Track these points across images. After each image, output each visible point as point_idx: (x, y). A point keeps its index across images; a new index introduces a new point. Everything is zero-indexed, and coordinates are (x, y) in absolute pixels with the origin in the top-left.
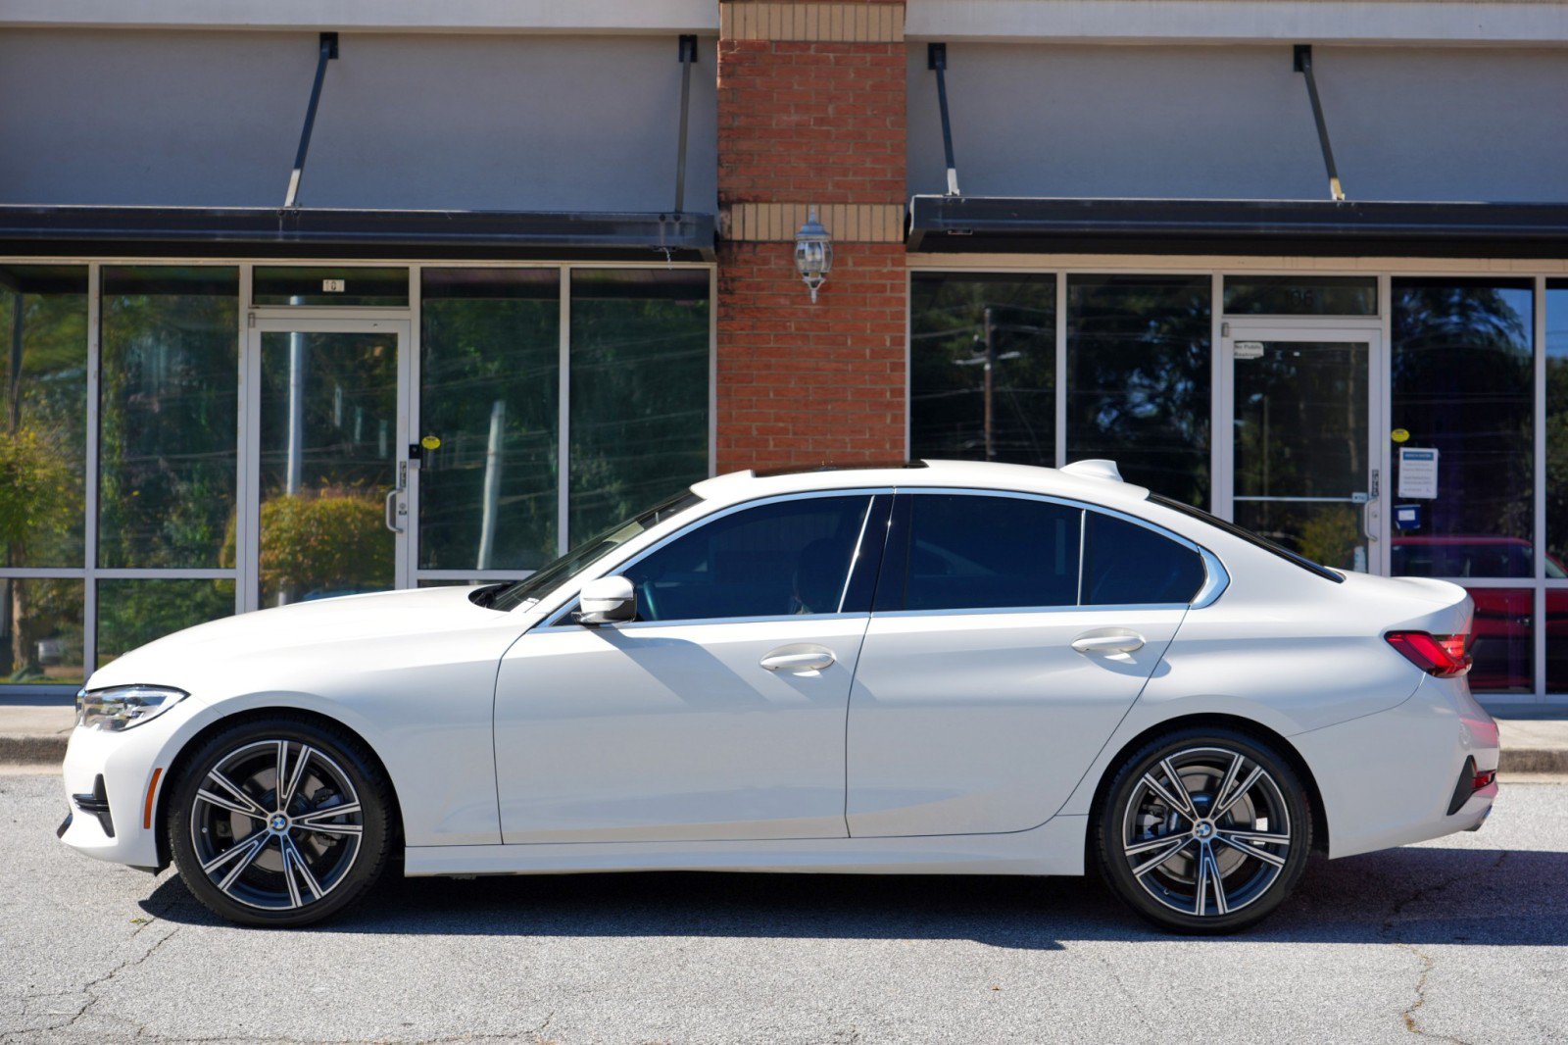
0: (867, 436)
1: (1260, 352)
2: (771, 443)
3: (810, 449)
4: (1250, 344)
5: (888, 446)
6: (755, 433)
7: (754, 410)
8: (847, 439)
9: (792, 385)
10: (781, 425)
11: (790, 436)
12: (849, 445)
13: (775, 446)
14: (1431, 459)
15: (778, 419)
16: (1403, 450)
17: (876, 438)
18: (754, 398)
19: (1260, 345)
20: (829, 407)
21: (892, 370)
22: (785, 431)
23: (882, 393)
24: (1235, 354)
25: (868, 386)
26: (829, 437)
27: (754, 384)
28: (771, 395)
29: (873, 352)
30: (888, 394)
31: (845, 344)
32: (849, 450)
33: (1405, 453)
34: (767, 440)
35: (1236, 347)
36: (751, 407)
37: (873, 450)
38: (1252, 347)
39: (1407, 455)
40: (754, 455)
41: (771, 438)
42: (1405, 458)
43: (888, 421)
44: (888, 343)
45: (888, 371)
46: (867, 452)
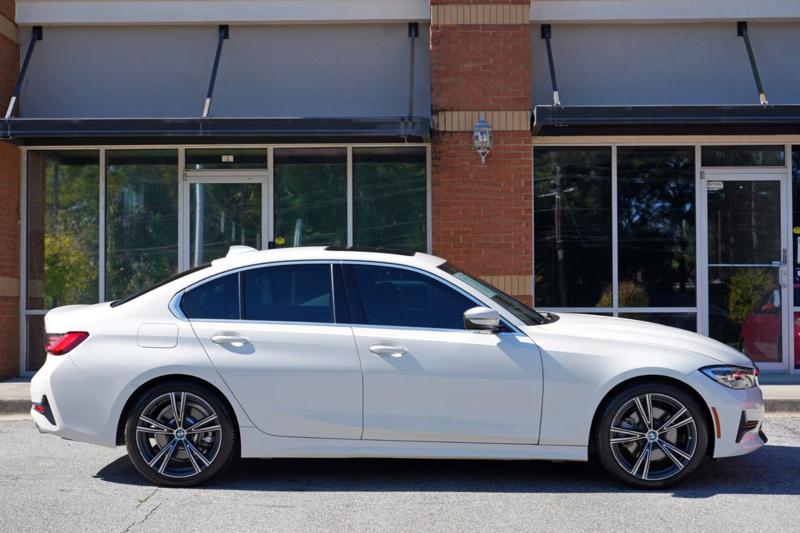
0: (512, 235)
1: (721, 186)
2: (461, 239)
3: (482, 242)
4: (715, 182)
5: (523, 240)
6: (452, 233)
7: (452, 221)
8: (502, 236)
9: (472, 208)
10: (466, 229)
11: (472, 235)
12: (503, 240)
13: (463, 240)
15: (465, 225)
16: (799, 238)
18: (452, 215)
19: (721, 183)
20: (492, 219)
21: (525, 199)
22: (469, 232)
23: (520, 211)
24: (708, 188)
25: (513, 208)
26: (492, 235)
27: (452, 208)
28: (461, 213)
29: (515, 189)
30: (523, 212)
31: (500, 185)
34: (459, 237)
35: (708, 184)
36: (450, 220)
37: (516, 242)
38: (717, 184)
40: (452, 245)
41: (461, 236)
43: (524, 226)
44: (523, 185)
45: (523, 199)
46: (513, 243)
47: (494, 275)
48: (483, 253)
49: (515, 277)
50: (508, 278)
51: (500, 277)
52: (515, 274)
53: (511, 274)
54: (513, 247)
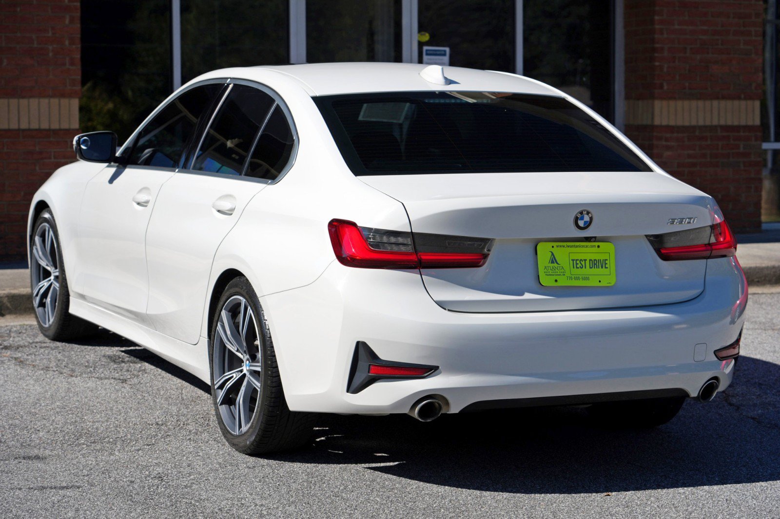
0: (50, 34)
3: (4, 45)
5: (67, 43)
8: (34, 36)
12: (35, 42)
14: (444, 55)
16: (425, 48)
17: (57, 35)
20: (18, 9)
26: (19, 34)
32: (35, 45)
33: (427, 50)
37: (55, 46)
39: (428, 52)
42: (427, 54)
43: (67, 22)
46: (51, 48)
47: (23, 97)
48: (5, 62)
49: (55, 101)
50: (44, 102)
51: (32, 100)
52: (54, 96)
54: (51, 54)
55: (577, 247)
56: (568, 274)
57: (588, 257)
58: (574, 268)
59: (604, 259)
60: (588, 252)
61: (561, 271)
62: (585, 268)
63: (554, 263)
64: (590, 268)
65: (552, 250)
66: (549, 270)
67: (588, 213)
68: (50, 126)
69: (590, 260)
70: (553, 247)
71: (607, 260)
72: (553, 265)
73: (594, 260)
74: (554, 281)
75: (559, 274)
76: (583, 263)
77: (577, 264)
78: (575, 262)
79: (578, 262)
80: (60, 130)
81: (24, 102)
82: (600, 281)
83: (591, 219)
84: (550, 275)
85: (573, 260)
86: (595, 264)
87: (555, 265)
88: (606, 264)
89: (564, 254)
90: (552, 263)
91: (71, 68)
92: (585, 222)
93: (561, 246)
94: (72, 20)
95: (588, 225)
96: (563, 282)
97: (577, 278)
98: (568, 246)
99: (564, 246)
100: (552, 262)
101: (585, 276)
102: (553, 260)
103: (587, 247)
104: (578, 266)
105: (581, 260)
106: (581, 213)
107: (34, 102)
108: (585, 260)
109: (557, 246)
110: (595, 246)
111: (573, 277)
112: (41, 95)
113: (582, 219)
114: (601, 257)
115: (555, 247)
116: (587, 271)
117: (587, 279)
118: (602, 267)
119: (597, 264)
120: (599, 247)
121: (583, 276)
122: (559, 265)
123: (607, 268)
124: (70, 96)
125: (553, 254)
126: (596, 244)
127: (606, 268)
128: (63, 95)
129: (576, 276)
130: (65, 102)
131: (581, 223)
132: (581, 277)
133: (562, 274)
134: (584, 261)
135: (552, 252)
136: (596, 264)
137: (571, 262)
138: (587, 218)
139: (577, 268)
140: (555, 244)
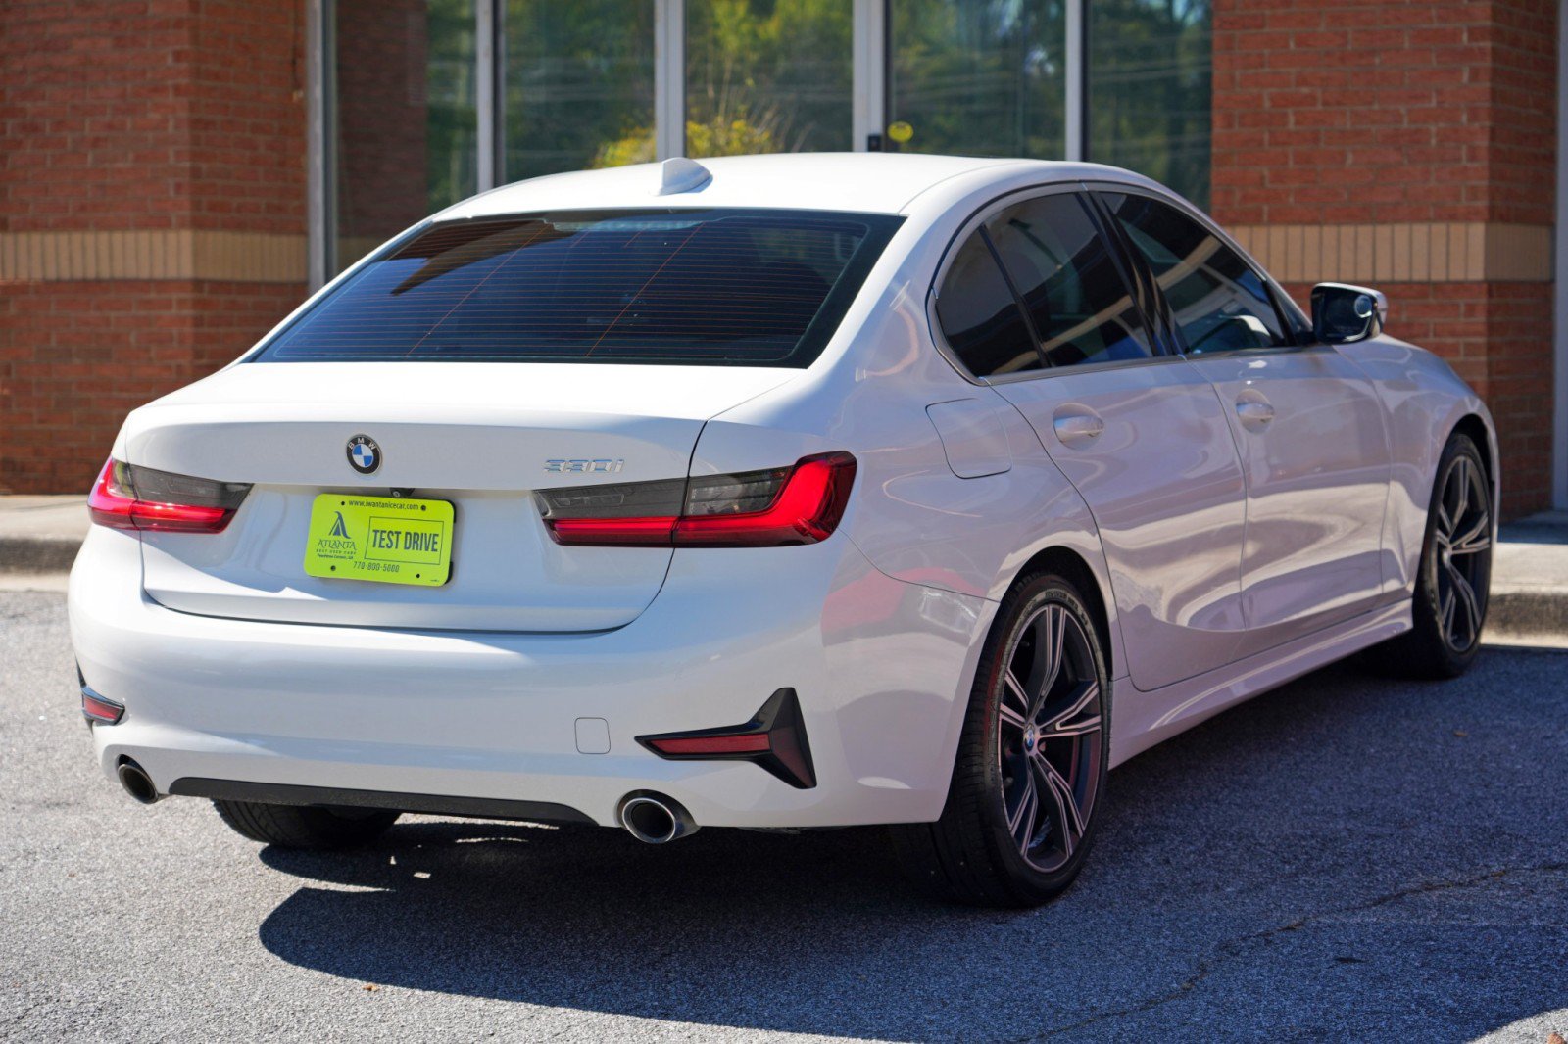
0: (1433, 103)
2: (1291, 119)
3: (1349, 126)
5: (1464, 118)
6: (1267, 104)
7: (1267, 70)
8: (1403, 109)
9: (1322, 29)
10: (1305, 90)
11: (1320, 107)
12: (1406, 120)
13: (1297, 123)
15: (1302, 81)
17: (1446, 105)
18: (1267, 51)
20: (1377, 60)
22: (1311, 99)
25: (1436, 25)
26: (1376, 107)
27: (1267, 30)
28: (1292, 45)
30: (1465, 37)
32: (1406, 125)
34: (1285, 115)
36: (1262, 65)
37: (1441, 125)
40: (1266, 137)
41: (1290, 111)
43: (1465, 77)
46: (1433, 129)
47: (1383, 222)
48: (1350, 159)
49: (1439, 228)
50: (1421, 230)
51: (1398, 228)
52: (1439, 218)
53: (1427, 220)
54: (1433, 142)
55: (384, 506)
56: (359, 557)
57: (404, 527)
58: (374, 546)
59: (433, 532)
60: (404, 517)
61: (348, 550)
62: (396, 548)
63: (339, 534)
64: (406, 548)
65: (342, 510)
66: (327, 548)
67: (367, 441)
68: (1429, 274)
69: (407, 533)
70: (343, 504)
71: (437, 535)
72: (336, 537)
73: (415, 534)
74: (330, 570)
75: (342, 555)
76: (394, 538)
77: (382, 539)
78: (379, 534)
79: (385, 535)
80: (1448, 282)
81: (1383, 231)
82: (418, 576)
83: (376, 452)
84: (327, 556)
85: (376, 531)
86: (415, 540)
87: (341, 538)
88: (435, 542)
89: (361, 518)
90: (335, 534)
91: (1469, 165)
92: (366, 459)
93: (356, 504)
94: (1475, 75)
95: (373, 465)
96: (346, 571)
97: (373, 567)
98: (370, 504)
99: (362, 504)
100: (337, 533)
101: (392, 564)
102: (340, 529)
103: (401, 507)
104: (384, 543)
105: (391, 532)
106: (354, 441)
107: (1401, 231)
108: (398, 533)
109: (351, 503)
110: (416, 507)
111: (367, 562)
112: (1416, 217)
113: (359, 452)
114: (427, 529)
115: (347, 503)
116: (399, 553)
117: (395, 569)
118: (427, 549)
119: (419, 542)
120: (424, 508)
121: (388, 563)
122: (346, 540)
123: (436, 551)
124: (1468, 217)
125: (340, 517)
126: (420, 503)
127: (434, 550)
128: (1453, 217)
129: (373, 562)
130: (1457, 229)
131: (359, 460)
132: (382, 564)
133: (347, 556)
134: (395, 535)
135: (339, 513)
136: (417, 542)
137: (373, 534)
138: (367, 451)
139: (381, 546)
140: (347, 498)
